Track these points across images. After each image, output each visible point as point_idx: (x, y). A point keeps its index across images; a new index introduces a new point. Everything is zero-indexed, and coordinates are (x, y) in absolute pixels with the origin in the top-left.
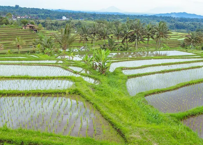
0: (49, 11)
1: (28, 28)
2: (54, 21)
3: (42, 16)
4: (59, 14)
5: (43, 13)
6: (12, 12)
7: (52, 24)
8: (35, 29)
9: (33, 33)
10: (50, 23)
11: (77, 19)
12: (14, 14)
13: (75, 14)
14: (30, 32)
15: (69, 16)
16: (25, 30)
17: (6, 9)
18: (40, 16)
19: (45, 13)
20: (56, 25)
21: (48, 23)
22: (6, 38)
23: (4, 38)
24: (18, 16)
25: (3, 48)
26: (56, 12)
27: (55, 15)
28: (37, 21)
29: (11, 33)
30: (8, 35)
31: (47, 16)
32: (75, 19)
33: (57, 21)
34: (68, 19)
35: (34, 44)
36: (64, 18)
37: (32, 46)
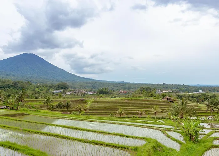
0: (189, 86)
1: (166, 99)
2: (191, 94)
3: (182, 90)
4: (197, 89)
5: (183, 88)
6: (160, 87)
7: (189, 96)
8: (171, 101)
9: (169, 103)
10: (188, 95)
11: (213, 92)
12: (160, 89)
13: (212, 88)
14: (167, 103)
15: (205, 90)
16: (163, 101)
17: (156, 86)
18: (181, 90)
19: (185, 88)
20: (192, 97)
21: (186, 95)
22: (149, 106)
23: (148, 106)
24: (163, 90)
25: (144, 113)
26: (194, 87)
27: (193, 89)
28: (177, 94)
29: (153, 103)
30: (150, 105)
31: (187, 90)
32: (212, 92)
33: (194, 94)
34: (204, 92)
35: (167, 112)
36: (201, 91)
37: (165, 113)
